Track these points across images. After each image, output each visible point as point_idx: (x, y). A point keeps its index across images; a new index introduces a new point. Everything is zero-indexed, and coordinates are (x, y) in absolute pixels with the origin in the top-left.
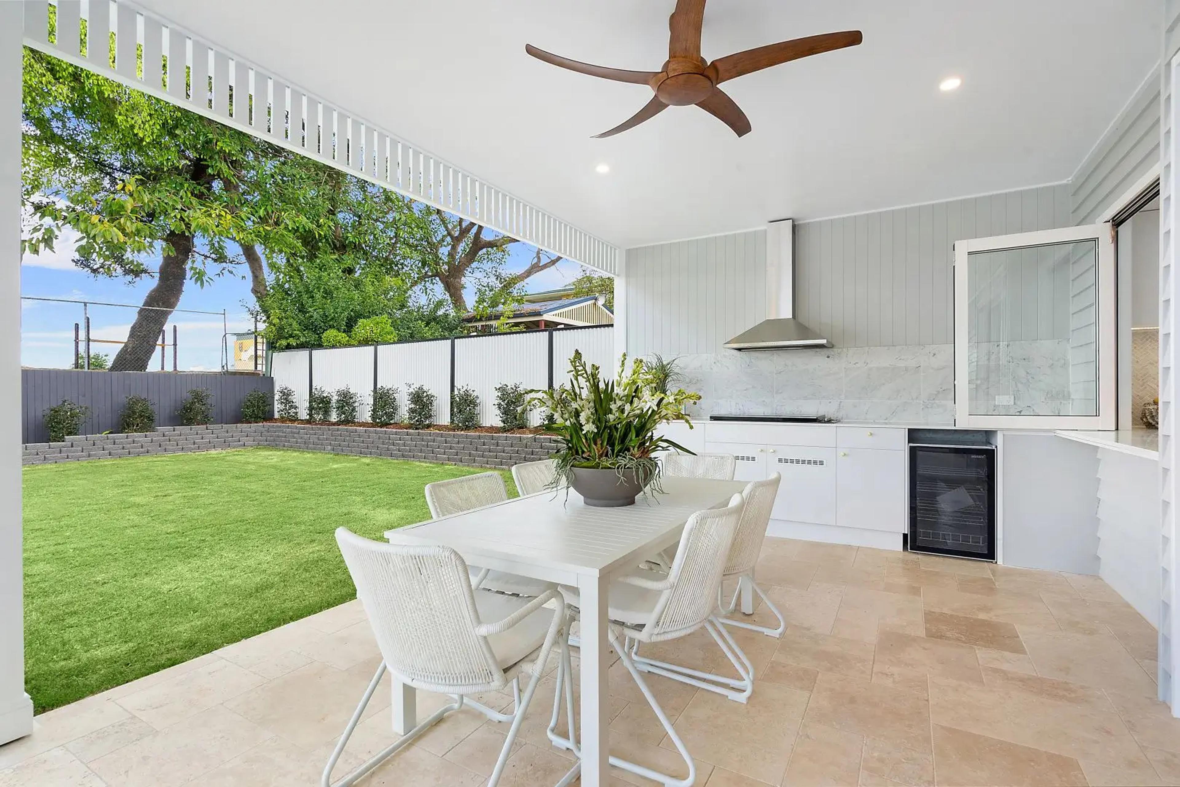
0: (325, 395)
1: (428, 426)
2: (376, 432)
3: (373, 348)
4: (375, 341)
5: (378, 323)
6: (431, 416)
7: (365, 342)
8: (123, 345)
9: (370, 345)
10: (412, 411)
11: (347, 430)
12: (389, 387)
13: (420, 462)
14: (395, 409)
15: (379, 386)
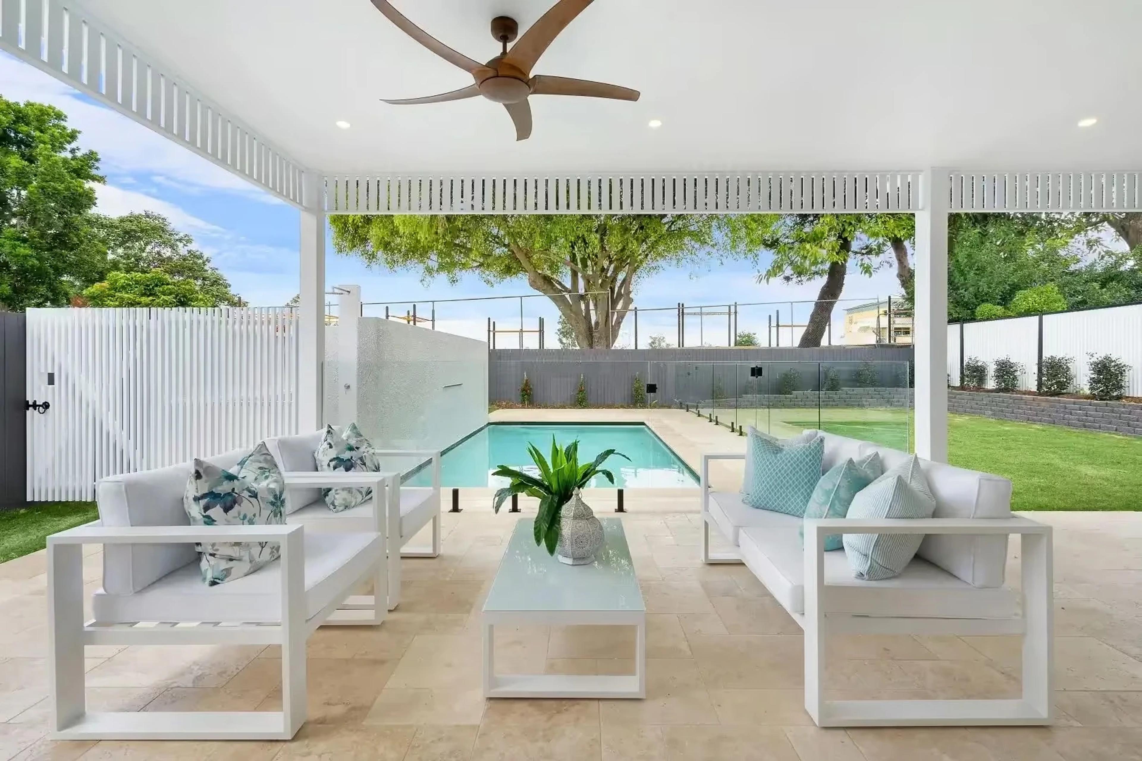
0: (979, 364)
1: (1119, 398)
2: (1047, 401)
3: (1037, 318)
4: (1038, 311)
5: (1042, 292)
6: (1121, 387)
7: (1027, 313)
8: (806, 328)
9: (1034, 315)
10: (1094, 381)
11: (1010, 398)
12: (1061, 356)
13: (1110, 433)
14: (1070, 379)
15: (1046, 355)
